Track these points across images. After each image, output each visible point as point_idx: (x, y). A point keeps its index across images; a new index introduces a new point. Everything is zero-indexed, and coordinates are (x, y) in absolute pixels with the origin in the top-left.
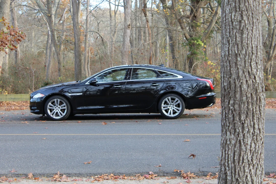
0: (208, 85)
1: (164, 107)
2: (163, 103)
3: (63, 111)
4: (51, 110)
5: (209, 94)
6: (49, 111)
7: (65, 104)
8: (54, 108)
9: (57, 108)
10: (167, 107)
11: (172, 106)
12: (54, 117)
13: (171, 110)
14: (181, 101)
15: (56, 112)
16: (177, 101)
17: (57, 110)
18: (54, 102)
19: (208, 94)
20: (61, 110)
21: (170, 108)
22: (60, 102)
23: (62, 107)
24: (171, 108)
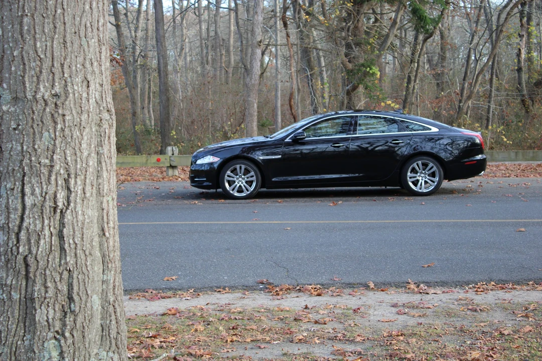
0: (478, 141)
1: (410, 178)
2: (409, 170)
3: (250, 184)
4: (230, 183)
5: (479, 157)
6: (227, 185)
7: (252, 173)
8: (235, 179)
9: (240, 179)
10: (415, 177)
11: (423, 175)
12: (236, 194)
13: (421, 181)
14: (437, 167)
15: (238, 185)
16: (432, 167)
17: (240, 182)
18: (235, 169)
19: (477, 157)
20: (246, 182)
22: (245, 169)
23: (247, 178)
24: (422, 178)
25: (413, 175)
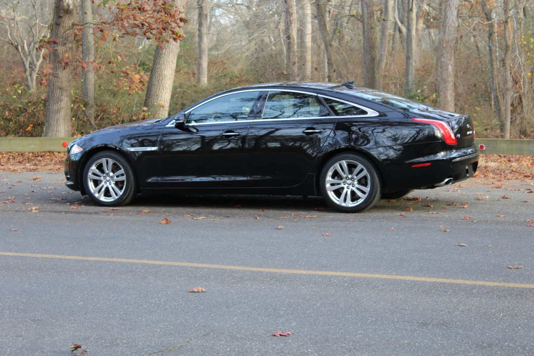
1: (332, 185)
2: (330, 173)
3: (120, 185)
4: (96, 183)
6: (91, 185)
7: (122, 171)
8: (102, 178)
9: (108, 178)
10: (339, 184)
11: (349, 182)
12: (103, 199)
13: (347, 190)
14: (369, 171)
15: (105, 186)
16: (362, 170)
17: (108, 183)
18: (102, 165)
20: (117, 183)
21: (347, 185)
22: (114, 164)
23: (117, 177)
24: (349, 186)
25: (336, 181)
